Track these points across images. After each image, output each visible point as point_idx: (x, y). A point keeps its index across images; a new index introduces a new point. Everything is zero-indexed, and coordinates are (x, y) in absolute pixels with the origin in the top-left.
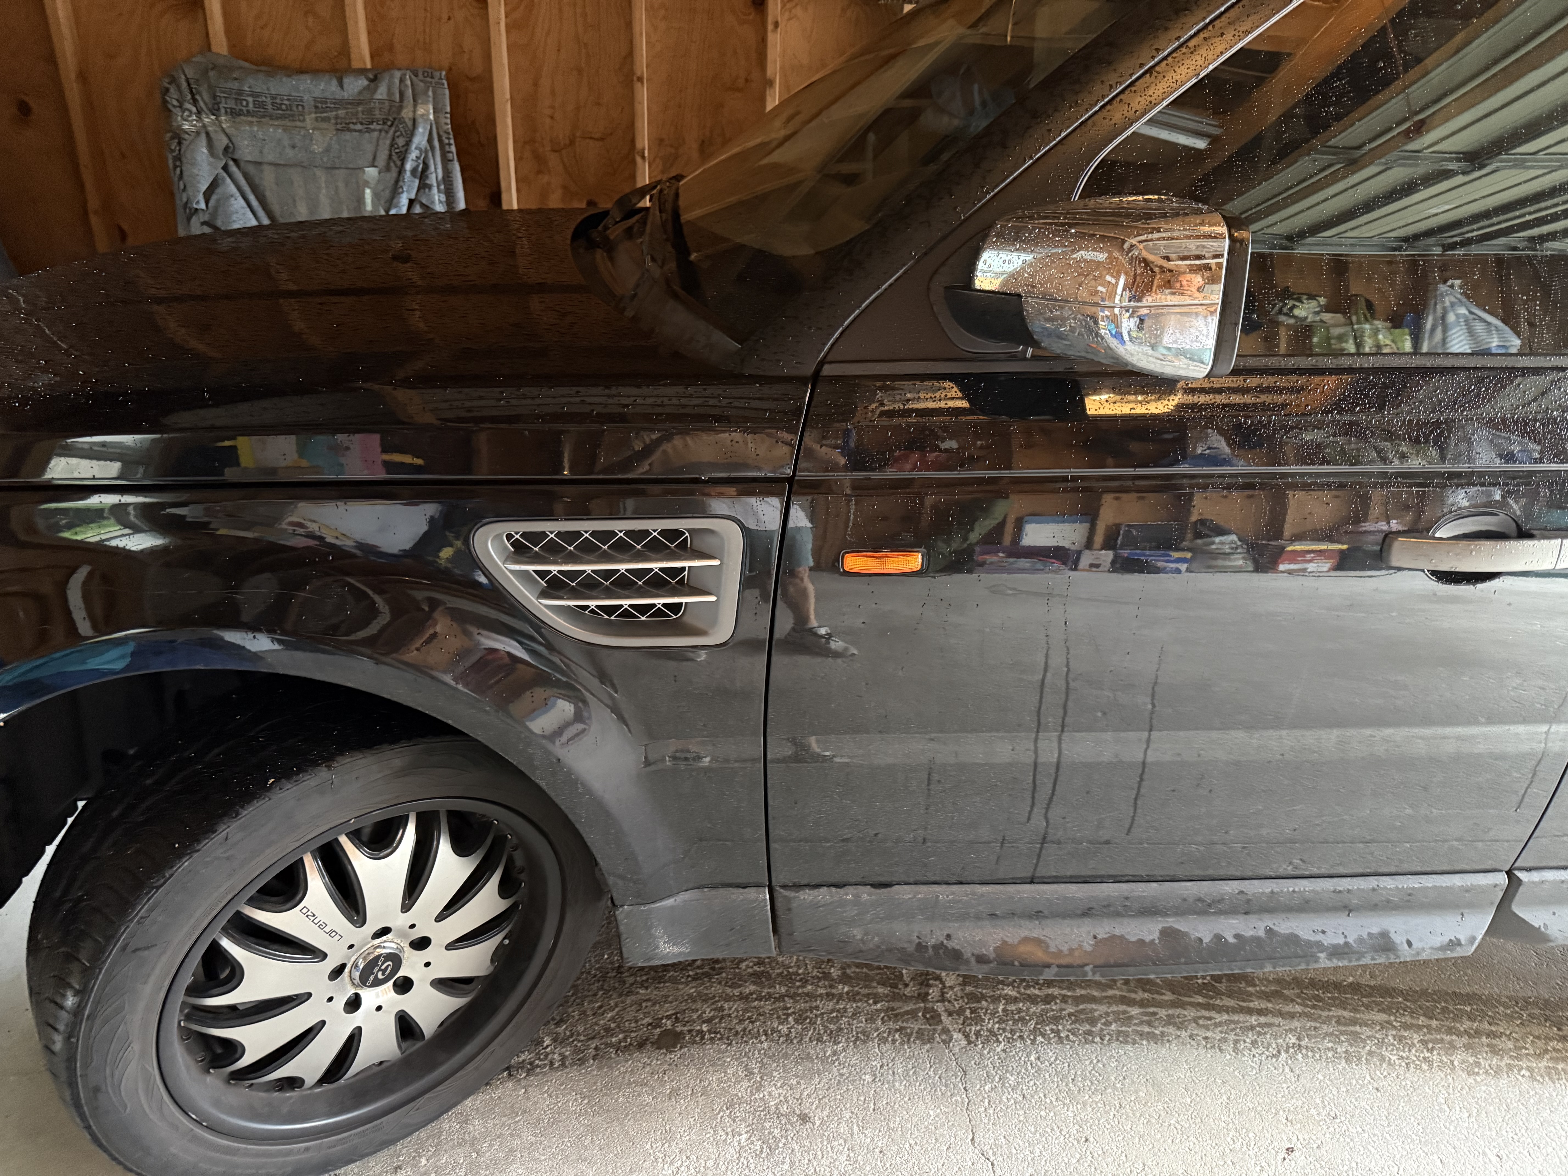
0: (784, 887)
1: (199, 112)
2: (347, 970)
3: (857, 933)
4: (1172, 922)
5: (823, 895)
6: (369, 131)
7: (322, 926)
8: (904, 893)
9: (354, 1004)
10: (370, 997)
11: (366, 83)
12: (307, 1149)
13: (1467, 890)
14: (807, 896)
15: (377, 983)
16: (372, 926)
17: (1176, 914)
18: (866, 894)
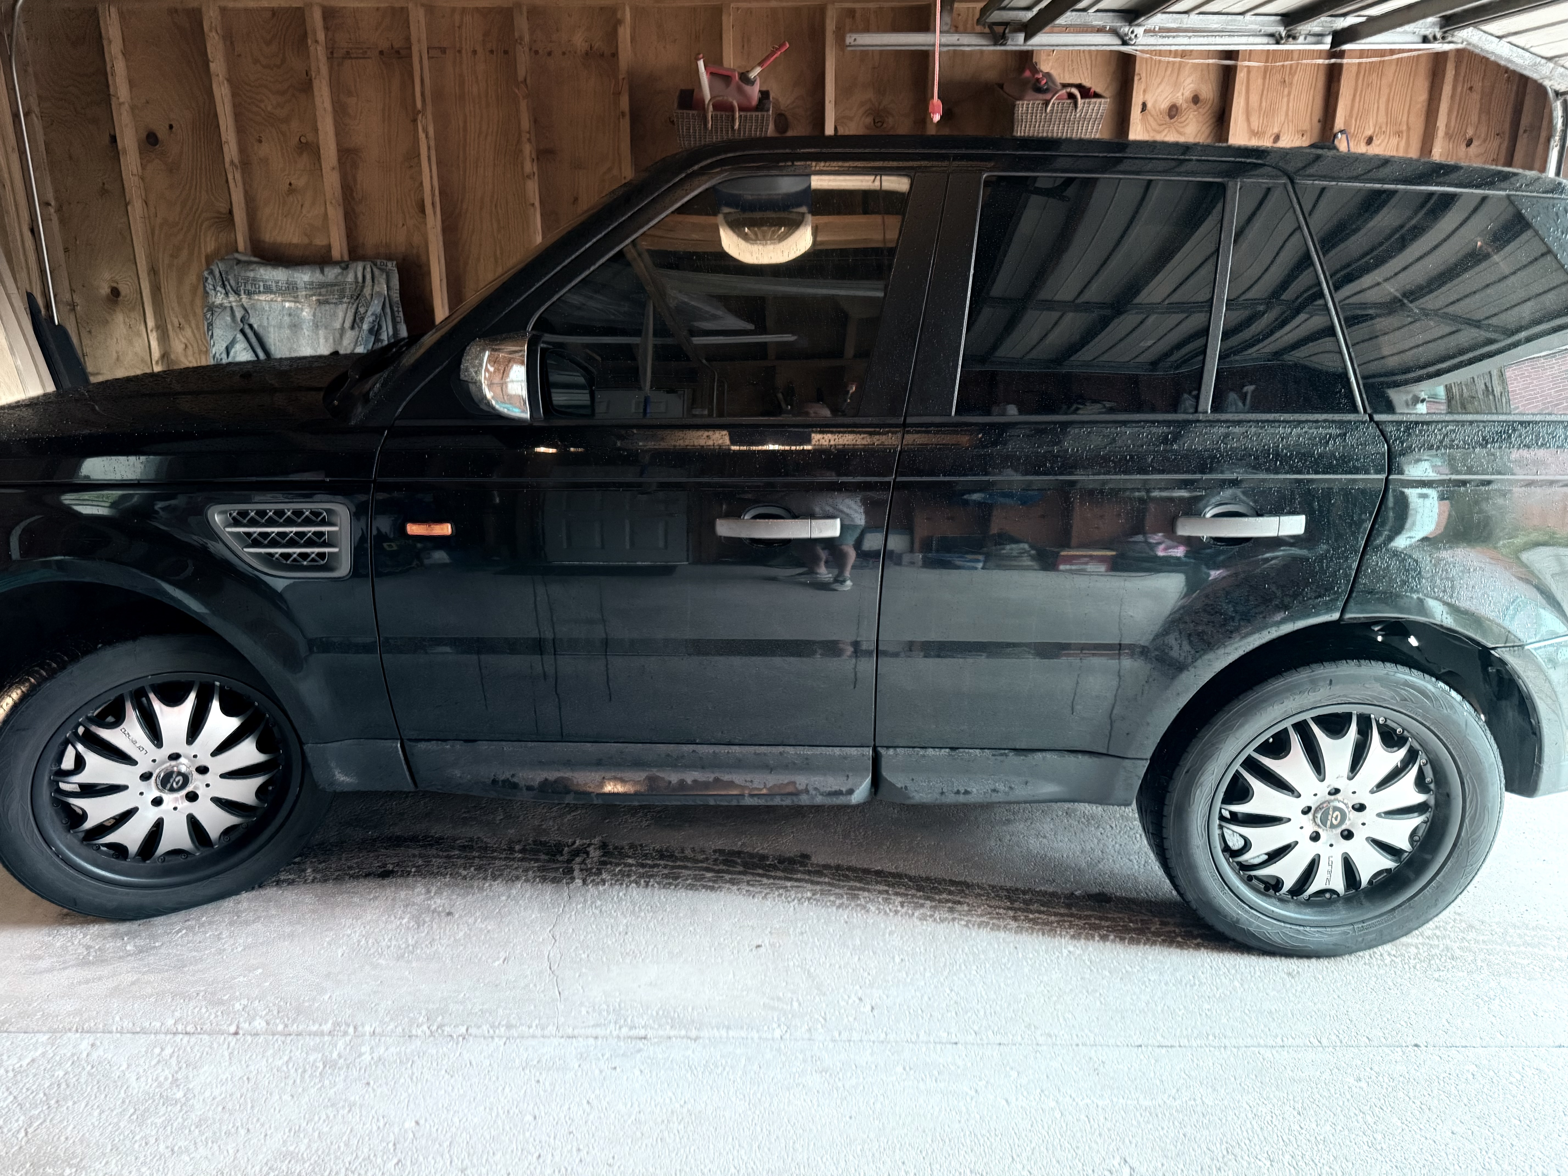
0: (410, 740)
1: (227, 294)
2: (153, 778)
3: (457, 773)
4: (655, 772)
5: (433, 746)
6: (341, 303)
7: (134, 742)
8: (483, 746)
9: (157, 802)
10: (169, 799)
11: (340, 271)
12: (128, 894)
13: (845, 758)
14: (422, 746)
15: (172, 790)
16: (166, 751)
17: (656, 766)
18: (458, 746)
